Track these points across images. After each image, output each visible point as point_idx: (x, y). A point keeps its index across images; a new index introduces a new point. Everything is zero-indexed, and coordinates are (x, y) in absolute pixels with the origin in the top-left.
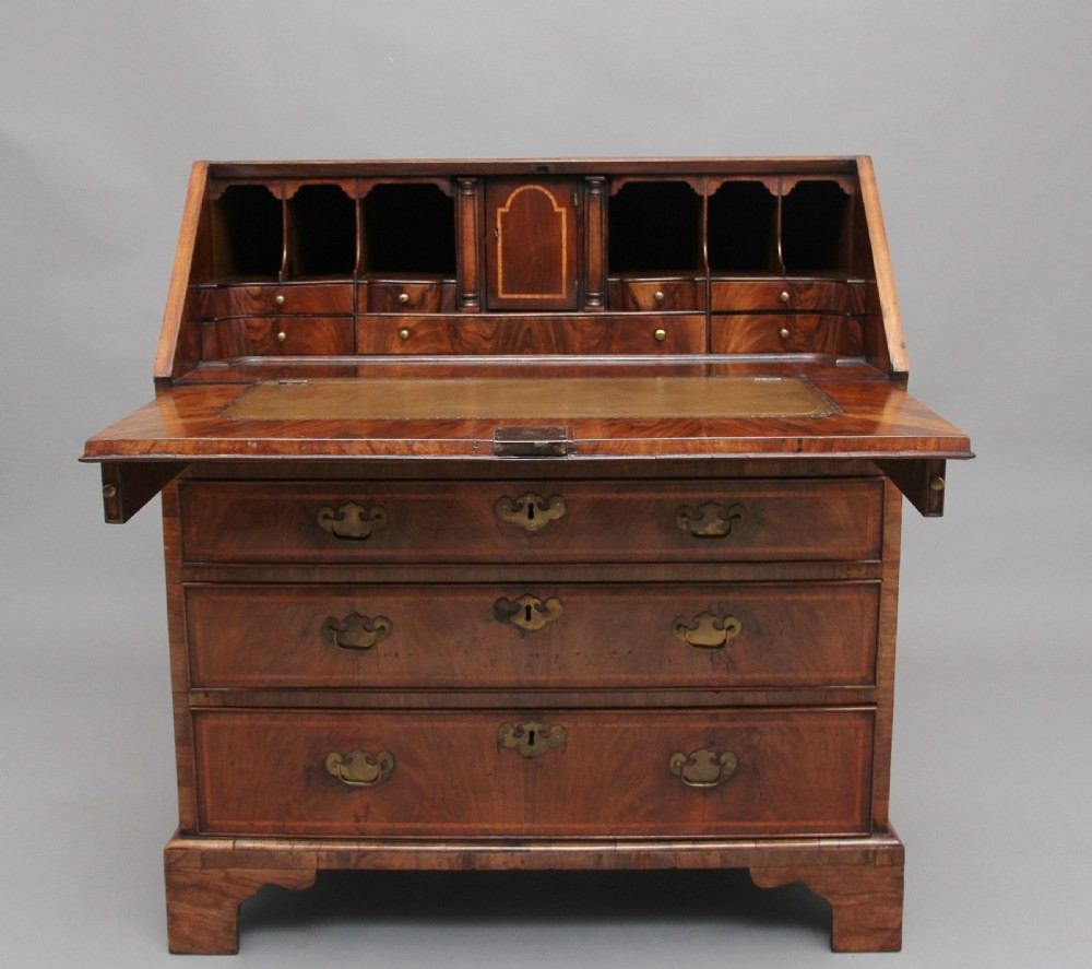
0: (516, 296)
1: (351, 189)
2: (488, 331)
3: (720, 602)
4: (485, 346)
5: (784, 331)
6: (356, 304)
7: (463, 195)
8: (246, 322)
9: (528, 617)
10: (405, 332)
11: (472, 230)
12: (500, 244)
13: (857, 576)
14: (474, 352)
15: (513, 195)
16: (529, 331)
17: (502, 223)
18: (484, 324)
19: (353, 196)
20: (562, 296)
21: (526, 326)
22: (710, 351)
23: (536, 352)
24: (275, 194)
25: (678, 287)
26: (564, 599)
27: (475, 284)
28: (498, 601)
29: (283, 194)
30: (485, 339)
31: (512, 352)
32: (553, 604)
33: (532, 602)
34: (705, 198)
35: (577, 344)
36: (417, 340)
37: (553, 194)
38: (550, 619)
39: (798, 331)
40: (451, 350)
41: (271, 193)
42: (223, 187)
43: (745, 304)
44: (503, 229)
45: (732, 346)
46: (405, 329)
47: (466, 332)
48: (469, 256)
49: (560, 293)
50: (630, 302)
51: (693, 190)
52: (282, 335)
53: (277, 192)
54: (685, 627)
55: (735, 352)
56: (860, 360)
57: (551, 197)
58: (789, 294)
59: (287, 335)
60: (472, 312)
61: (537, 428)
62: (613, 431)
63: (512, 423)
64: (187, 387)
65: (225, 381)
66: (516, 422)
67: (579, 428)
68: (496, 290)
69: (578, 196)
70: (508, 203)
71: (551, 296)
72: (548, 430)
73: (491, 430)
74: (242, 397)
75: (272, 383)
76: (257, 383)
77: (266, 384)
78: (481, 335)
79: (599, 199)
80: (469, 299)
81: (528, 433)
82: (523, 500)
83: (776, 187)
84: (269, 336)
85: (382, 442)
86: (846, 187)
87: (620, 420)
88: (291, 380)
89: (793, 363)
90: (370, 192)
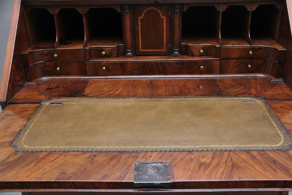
0: (147, 50)
1: (80, 11)
2: (136, 66)
4: (135, 72)
5: (249, 66)
6: (85, 57)
7: (125, 12)
8: (44, 64)
10: (104, 68)
11: (129, 26)
12: (140, 31)
14: (131, 75)
15: (145, 12)
16: (151, 67)
17: (141, 23)
18: (134, 64)
19: (81, 13)
20: (164, 50)
21: (150, 65)
22: (221, 73)
23: (154, 74)
24: (50, 12)
25: (209, 48)
27: (131, 46)
29: (54, 12)
30: (135, 69)
31: (145, 74)
35: (170, 71)
36: (109, 70)
39: (255, 65)
40: (122, 74)
41: (49, 12)
42: (30, 9)
43: (235, 55)
44: (141, 25)
45: (229, 71)
46: (104, 66)
47: (127, 67)
48: (128, 35)
49: (163, 49)
50: (190, 54)
51: (216, 9)
52: (58, 68)
53: (51, 11)
55: (230, 73)
56: (280, 80)
57: (160, 12)
58: (252, 52)
59: (60, 69)
60: (130, 57)
61: (155, 164)
62: (191, 169)
63: (144, 157)
64: (13, 106)
65: (29, 101)
66: (145, 155)
67: (175, 165)
68: (139, 48)
69: (170, 12)
70: (143, 15)
71: (160, 50)
72: (160, 168)
73: (133, 167)
74: (31, 119)
75: (48, 103)
76: (42, 103)
77: (45, 104)
78: (133, 68)
79: (178, 13)
80: (129, 52)
81: (151, 171)
83: (250, 7)
84: (53, 69)
85: (80, 183)
86: (279, 7)
87: (193, 153)
88: (56, 100)
89: (253, 79)
90: (88, 11)
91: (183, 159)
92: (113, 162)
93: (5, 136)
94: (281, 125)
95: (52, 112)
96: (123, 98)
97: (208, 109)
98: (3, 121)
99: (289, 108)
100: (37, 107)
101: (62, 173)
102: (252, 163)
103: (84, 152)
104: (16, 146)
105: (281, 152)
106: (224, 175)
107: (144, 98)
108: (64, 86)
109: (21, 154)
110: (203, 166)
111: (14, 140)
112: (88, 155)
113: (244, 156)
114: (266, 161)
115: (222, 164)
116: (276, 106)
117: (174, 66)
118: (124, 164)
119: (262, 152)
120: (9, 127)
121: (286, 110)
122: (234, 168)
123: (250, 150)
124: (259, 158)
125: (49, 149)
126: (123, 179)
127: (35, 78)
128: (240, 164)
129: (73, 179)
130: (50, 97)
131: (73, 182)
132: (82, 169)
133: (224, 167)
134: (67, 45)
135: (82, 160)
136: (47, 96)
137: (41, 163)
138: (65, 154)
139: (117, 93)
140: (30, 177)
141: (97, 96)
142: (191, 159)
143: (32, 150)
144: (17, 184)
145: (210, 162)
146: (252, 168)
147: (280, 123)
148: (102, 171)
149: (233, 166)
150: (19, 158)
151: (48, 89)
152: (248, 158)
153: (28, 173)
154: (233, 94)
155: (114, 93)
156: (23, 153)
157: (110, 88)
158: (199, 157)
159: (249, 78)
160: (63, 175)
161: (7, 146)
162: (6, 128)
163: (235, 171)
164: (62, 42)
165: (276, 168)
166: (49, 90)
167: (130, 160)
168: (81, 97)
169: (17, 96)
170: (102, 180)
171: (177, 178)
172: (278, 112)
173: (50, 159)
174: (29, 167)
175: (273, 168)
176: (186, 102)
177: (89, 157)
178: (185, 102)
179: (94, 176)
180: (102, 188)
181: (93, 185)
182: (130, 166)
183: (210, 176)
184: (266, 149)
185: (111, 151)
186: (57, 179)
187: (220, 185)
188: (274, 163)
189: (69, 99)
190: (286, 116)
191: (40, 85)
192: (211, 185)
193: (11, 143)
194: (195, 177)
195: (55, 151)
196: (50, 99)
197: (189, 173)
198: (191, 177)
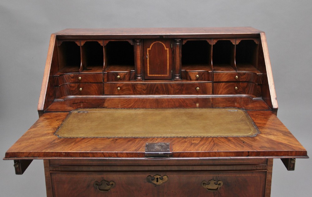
0: (153, 75)
1: (101, 43)
2: (144, 87)
3: (216, 176)
4: (143, 92)
5: (236, 88)
6: (104, 80)
7: (136, 45)
8: (69, 85)
9: (157, 181)
10: (119, 88)
11: (139, 55)
12: (148, 59)
13: (259, 169)
14: (140, 94)
15: (152, 44)
16: (157, 88)
17: (149, 53)
18: (143, 86)
19: (102, 45)
21: (156, 86)
22: (213, 93)
23: (159, 94)
24: (78, 44)
25: (203, 73)
26: (168, 176)
27: (141, 72)
28: (148, 176)
29: (80, 44)
30: (144, 90)
31: (152, 94)
32: (165, 177)
33: (158, 177)
34: (212, 45)
35: (172, 92)
36: (123, 90)
37: (164, 44)
38: (164, 182)
39: (240, 87)
40: (133, 93)
42: (61, 42)
43: (225, 79)
44: (149, 55)
45: (220, 92)
46: (119, 87)
47: (138, 88)
48: (139, 63)
49: (167, 74)
50: (188, 78)
51: (208, 43)
54: (206, 184)
55: (221, 94)
56: (260, 98)
57: (164, 45)
58: (238, 76)
59: (82, 89)
60: (140, 80)
61: (160, 144)
62: (185, 146)
64: (49, 113)
65: (61, 110)
66: (153, 139)
67: (174, 144)
68: (147, 73)
69: (172, 45)
70: (151, 47)
71: (164, 75)
72: (163, 145)
73: (144, 145)
74: (65, 121)
75: (76, 112)
76: (71, 112)
77: (74, 112)
79: (179, 46)
80: (139, 76)
81: (157, 147)
82: (155, 177)
83: (234, 42)
84: (77, 89)
85: (107, 153)
86: (257, 42)
87: (187, 138)
88: (82, 110)
89: (239, 98)
90: (107, 44)
91: (179, 141)
92: (130, 143)
93: (48, 130)
94: (253, 124)
95: (80, 117)
96: (135, 109)
97: (201, 115)
98: (44, 122)
99: (262, 114)
100: (68, 114)
101: (95, 148)
102: (227, 143)
103: (108, 138)
104: (58, 135)
105: (250, 138)
106: (208, 149)
107: (151, 109)
108: (87, 102)
110: (193, 145)
111: (56, 132)
113: (223, 140)
114: (238, 142)
115: (207, 143)
116: (252, 113)
117: (176, 87)
118: (138, 144)
119: (236, 138)
121: (260, 116)
122: (215, 146)
123: (228, 137)
124: (233, 140)
125: (83, 136)
126: (137, 151)
127: (62, 96)
128: (220, 144)
131: (102, 152)
132: (108, 146)
133: (208, 145)
134: (89, 71)
135: (108, 142)
136: (75, 108)
137: (78, 143)
138: (95, 139)
139: (130, 106)
140: (72, 150)
141: (114, 108)
142: (185, 141)
143: (70, 137)
144: (64, 154)
145: (199, 143)
146: (227, 146)
148: (123, 147)
149: (214, 144)
150: (62, 141)
151: (73, 104)
152: (226, 141)
153: (71, 148)
154: (221, 107)
155: (128, 106)
156: (64, 138)
157: (124, 103)
158: (191, 140)
159: (236, 98)
161: (51, 135)
162: (47, 126)
163: (215, 147)
164: (84, 69)
165: (244, 145)
166: (75, 104)
167: (142, 142)
168: (101, 108)
169: (50, 107)
170: (123, 151)
171: (175, 151)
172: (253, 117)
173: (84, 141)
174: (71, 145)
175: (242, 145)
177: (112, 140)
178: (183, 111)
179: (117, 150)
180: (123, 157)
181: (117, 155)
182: (142, 145)
183: (198, 150)
184: (239, 136)
185: (127, 137)
186: (92, 151)
187: (204, 154)
188: (243, 143)
189: (92, 109)
190: (259, 119)
191: (67, 101)
192: (198, 154)
193: (54, 133)
194: (187, 150)
195: (87, 138)
196: (77, 109)
197: (184, 148)
198: (184, 150)
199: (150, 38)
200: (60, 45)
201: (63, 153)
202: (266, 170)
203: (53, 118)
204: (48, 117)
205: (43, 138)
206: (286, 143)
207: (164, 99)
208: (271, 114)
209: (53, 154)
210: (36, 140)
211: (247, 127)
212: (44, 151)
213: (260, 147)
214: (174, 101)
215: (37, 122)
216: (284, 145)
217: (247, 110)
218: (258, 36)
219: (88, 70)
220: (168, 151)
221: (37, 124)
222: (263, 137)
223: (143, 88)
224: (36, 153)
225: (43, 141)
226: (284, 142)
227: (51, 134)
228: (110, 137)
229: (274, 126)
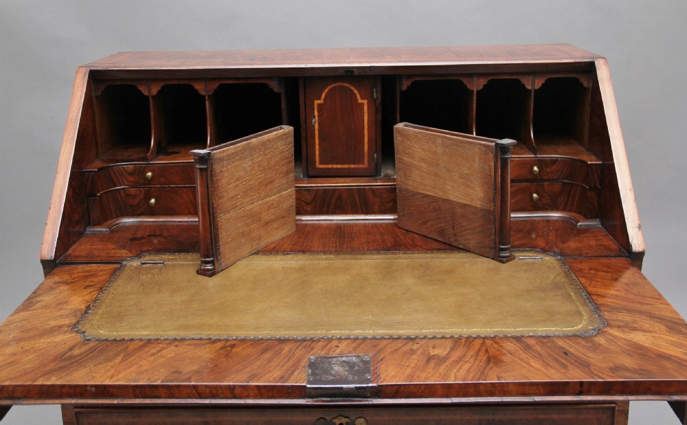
0: (330, 166)
1: (201, 88)
2: (308, 197)
3: (488, 420)
4: (306, 208)
5: (535, 195)
8: (124, 192)
12: (317, 128)
14: (298, 214)
15: (326, 90)
16: (340, 197)
17: (318, 111)
18: (305, 193)
19: (202, 93)
20: (364, 165)
21: (337, 193)
23: (345, 212)
24: (143, 92)
26: (368, 418)
28: (319, 419)
29: (150, 91)
30: (307, 203)
31: (327, 213)
32: (360, 422)
33: (344, 421)
34: (475, 92)
35: (376, 207)
37: (357, 89)
39: (545, 194)
41: (140, 91)
42: (102, 87)
44: (319, 116)
49: (363, 163)
51: (466, 86)
52: (153, 201)
53: (144, 90)
56: (595, 223)
57: (356, 91)
58: (538, 168)
59: (156, 201)
61: (344, 359)
62: (412, 365)
63: (324, 347)
64: (67, 268)
65: (99, 259)
66: (327, 345)
67: (382, 360)
68: (314, 162)
69: (376, 91)
70: (323, 96)
71: (356, 166)
72: (354, 363)
73: (304, 362)
74: (106, 290)
75: (136, 263)
76: (124, 263)
77: (131, 263)
78: (303, 201)
81: (337, 368)
82: (335, 421)
83: (531, 83)
84: (143, 202)
85: (206, 386)
86: (586, 83)
87: (417, 341)
88: (152, 257)
89: (543, 221)
90: (216, 90)
91: (397, 350)
92: (267, 356)
93: (60, 316)
94: (586, 297)
95: (145, 277)
96: (284, 254)
97: (449, 272)
98: (53, 292)
99: (605, 269)
100: (115, 270)
101: (174, 372)
102: (523, 356)
103: (212, 341)
104: (84, 332)
105: (581, 339)
106: (472, 375)
107: (324, 254)
108: (165, 234)
109: (95, 344)
110: (433, 361)
111: (78, 322)
112: (219, 345)
113: (510, 346)
114: (550, 352)
115: (469, 357)
116: (580, 266)
117: (385, 196)
118: (287, 358)
119: (544, 339)
120: (66, 302)
121: (600, 273)
122: (491, 364)
123: (523, 337)
124: (538, 348)
125: (147, 335)
126: (287, 380)
127: (106, 220)
128: (503, 358)
129: (195, 381)
130: (139, 252)
131: (194, 386)
132: (210, 366)
133: (472, 361)
134: (172, 156)
135: (210, 352)
136: (134, 252)
137: (133, 358)
138: (177, 343)
140: (115, 378)
142: (412, 350)
143: (114, 338)
144: (93, 389)
145: (447, 355)
146: (522, 363)
147: (584, 294)
148: (249, 369)
149: (489, 360)
150: (92, 350)
151: (132, 240)
152: (518, 349)
153: (113, 371)
156: (97, 342)
158: (428, 347)
159: (535, 221)
160: (175, 375)
161: (66, 332)
162: (60, 304)
163: (491, 368)
164: (161, 150)
165: (566, 363)
166: (136, 242)
167: (299, 352)
169: (74, 251)
170: (248, 383)
171: (385, 380)
172: (584, 277)
173: (149, 351)
174: (112, 364)
175: (562, 363)
176: (407, 261)
177: (223, 348)
178: (404, 260)
179: (233, 376)
180: (248, 397)
181: (232, 391)
182: (299, 361)
183: (446, 376)
184: (552, 335)
185: (262, 339)
186: (166, 382)
187: (463, 390)
188: (564, 355)
189: (176, 256)
190: (599, 283)
191: (117, 232)
192: (448, 390)
193: (74, 327)
194: (418, 377)
195: (158, 339)
196: (138, 255)
197: (408, 371)
198: (411, 377)
199: (321, 74)
200: (99, 93)
201: (92, 386)
202: (614, 405)
203: (77, 281)
204: (66, 277)
205: (42, 342)
206: (679, 355)
207: (356, 225)
208: (627, 269)
209: (65, 390)
210: (25, 349)
211: (568, 307)
212: (39, 382)
213: (611, 369)
214: (382, 230)
215: (34, 293)
216: (676, 362)
217: (566, 256)
218: (589, 69)
219: (170, 154)
220: (369, 381)
221: (34, 300)
222: (615, 337)
223: (303, 199)
224: (19, 388)
225: (44, 349)
226: (672, 353)
227: (66, 329)
228: (217, 337)
229: (642, 304)
